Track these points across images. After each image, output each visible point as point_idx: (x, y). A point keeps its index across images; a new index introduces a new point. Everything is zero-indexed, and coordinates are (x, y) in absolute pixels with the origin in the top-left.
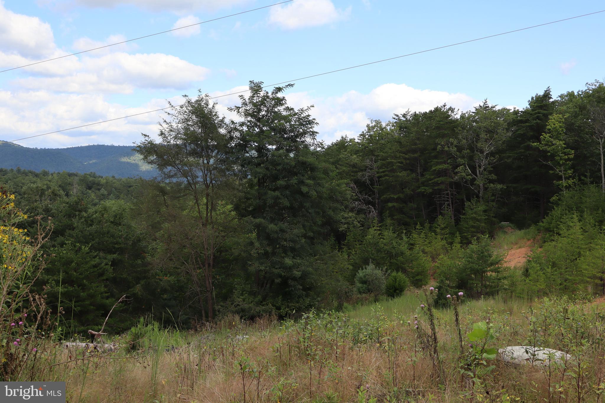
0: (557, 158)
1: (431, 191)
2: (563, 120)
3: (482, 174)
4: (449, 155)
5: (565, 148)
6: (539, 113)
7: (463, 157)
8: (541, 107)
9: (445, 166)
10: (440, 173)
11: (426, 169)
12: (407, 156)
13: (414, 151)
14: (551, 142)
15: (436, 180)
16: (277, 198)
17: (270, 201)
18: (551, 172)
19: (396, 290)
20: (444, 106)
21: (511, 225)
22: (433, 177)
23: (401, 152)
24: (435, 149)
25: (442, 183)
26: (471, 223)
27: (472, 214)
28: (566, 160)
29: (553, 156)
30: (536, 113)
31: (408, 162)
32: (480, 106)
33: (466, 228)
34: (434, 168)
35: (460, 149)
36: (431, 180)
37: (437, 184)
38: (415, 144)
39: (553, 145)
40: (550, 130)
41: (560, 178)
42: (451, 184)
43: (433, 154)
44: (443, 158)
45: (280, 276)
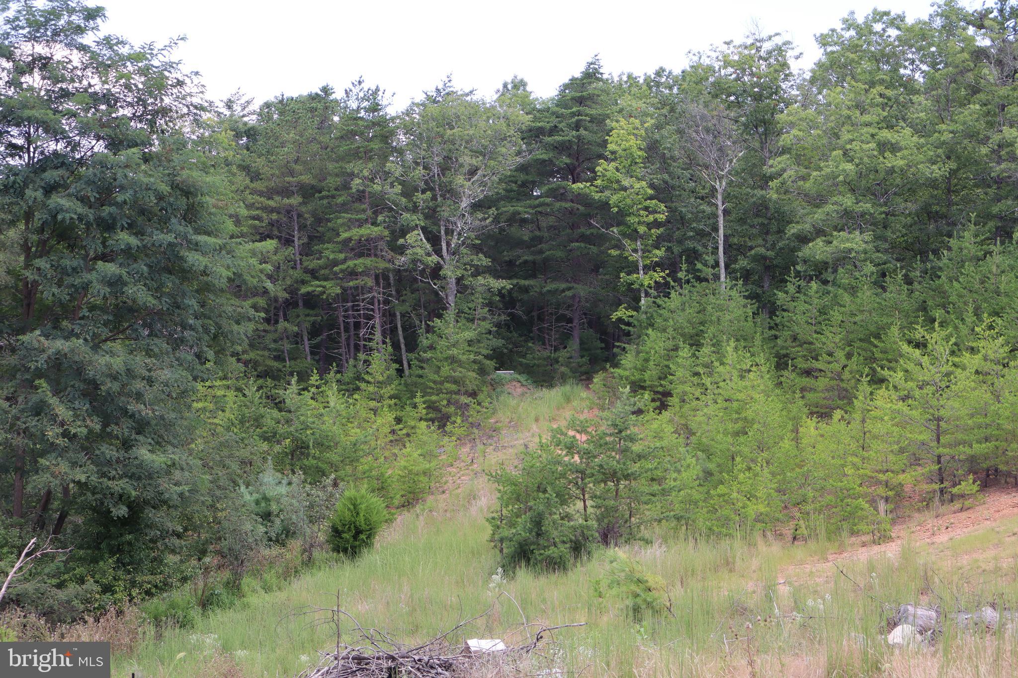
0: (632, 220)
1: (338, 290)
2: (643, 132)
3: (454, 254)
4: (379, 205)
5: (651, 198)
6: (579, 114)
7: (415, 209)
8: (580, 101)
9: (375, 231)
10: (364, 248)
11: (315, 238)
12: (271, 203)
13: (286, 192)
14: (618, 182)
15: (351, 263)
18: (614, 252)
20: (360, 82)
21: (519, 377)
22: (342, 256)
23: (254, 192)
24: (346, 187)
25: (365, 273)
26: (446, 370)
27: (448, 348)
28: (650, 226)
29: (623, 213)
30: (573, 115)
31: (274, 216)
32: (438, 90)
33: (435, 382)
34: (345, 235)
35: (409, 191)
36: (335, 263)
37: (353, 274)
38: (292, 173)
39: (625, 189)
40: (613, 153)
41: (633, 268)
42: (381, 277)
43: (340, 200)
44: (364, 211)
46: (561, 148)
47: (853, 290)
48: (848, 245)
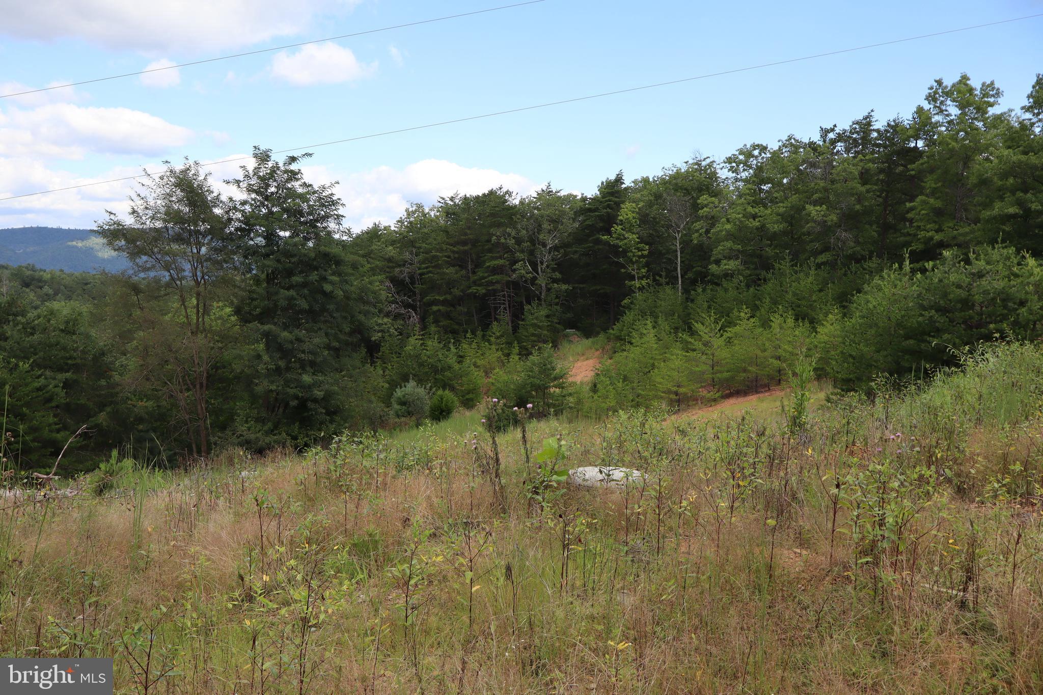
0: (630, 254)
1: (484, 291)
2: (637, 210)
3: (544, 272)
4: (507, 249)
5: (639, 243)
6: (610, 201)
7: (522, 251)
8: (612, 194)
9: (500, 262)
10: (495, 270)
11: (478, 265)
12: (455, 249)
13: (464, 243)
14: (623, 235)
15: (490, 278)
16: (292, 298)
17: (283, 303)
18: (623, 270)
19: (442, 411)
20: (500, 189)
21: (577, 332)
22: (486, 275)
23: (448, 244)
24: (489, 241)
25: (497, 282)
26: (531, 330)
27: (533, 319)
28: (640, 257)
29: (625, 252)
30: (606, 201)
31: (456, 256)
32: (543, 191)
33: (526, 336)
34: (488, 264)
35: (519, 241)
36: (484, 278)
37: (492, 283)
38: (466, 234)
39: (625, 238)
40: (622, 221)
41: (632, 278)
42: (508, 284)
43: (486, 247)
44: (499, 252)
45: (296, 397)
46: (601, 218)
47: (726, 290)
48: (727, 267)
